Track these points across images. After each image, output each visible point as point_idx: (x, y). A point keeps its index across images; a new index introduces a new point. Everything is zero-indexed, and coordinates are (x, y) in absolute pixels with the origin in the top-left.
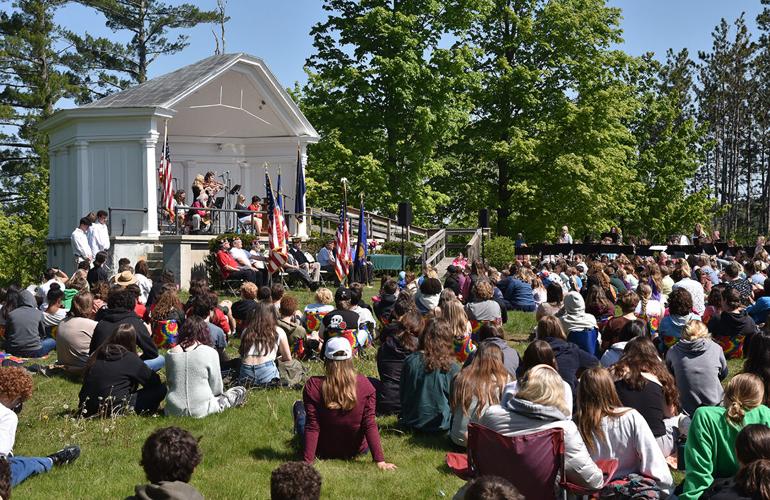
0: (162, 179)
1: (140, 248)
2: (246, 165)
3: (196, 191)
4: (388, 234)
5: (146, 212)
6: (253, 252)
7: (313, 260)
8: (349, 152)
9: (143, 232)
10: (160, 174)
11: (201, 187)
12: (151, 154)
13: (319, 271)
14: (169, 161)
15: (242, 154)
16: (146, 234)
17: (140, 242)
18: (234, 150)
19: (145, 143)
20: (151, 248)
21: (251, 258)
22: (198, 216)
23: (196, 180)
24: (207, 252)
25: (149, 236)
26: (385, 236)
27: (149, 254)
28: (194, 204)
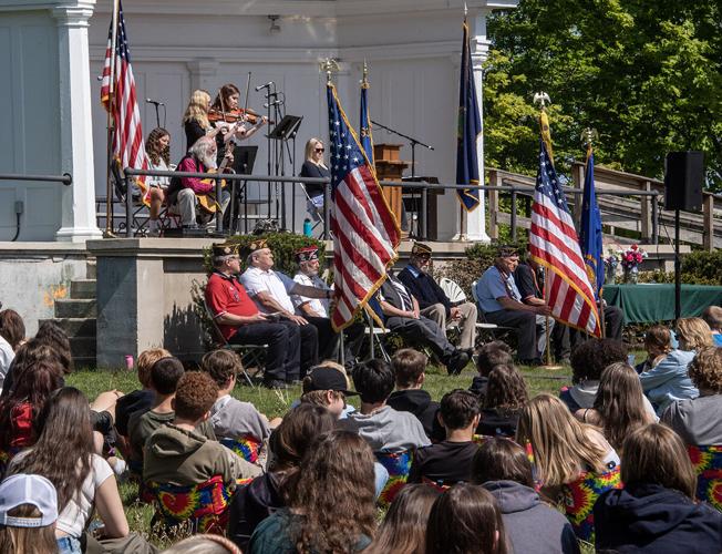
0: (110, 102)
1: (51, 269)
2: (340, 67)
3: (193, 132)
4: (706, 234)
5: (68, 182)
6: (302, 279)
7: (463, 296)
8: (627, 19)
9: (63, 231)
10: (104, 91)
11: (204, 121)
12: (79, 42)
13: (474, 324)
14: (127, 60)
15: (331, 40)
16: (69, 237)
17: (51, 254)
18: (311, 30)
19: (65, 18)
20: (80, 270)
21: (293, 292)
22: (190, 191)
23: (193, 104)
24: (202, 278)
25: (75, 239)
26: (698, 238)
27: (74, 285)
28: (182, 166)
